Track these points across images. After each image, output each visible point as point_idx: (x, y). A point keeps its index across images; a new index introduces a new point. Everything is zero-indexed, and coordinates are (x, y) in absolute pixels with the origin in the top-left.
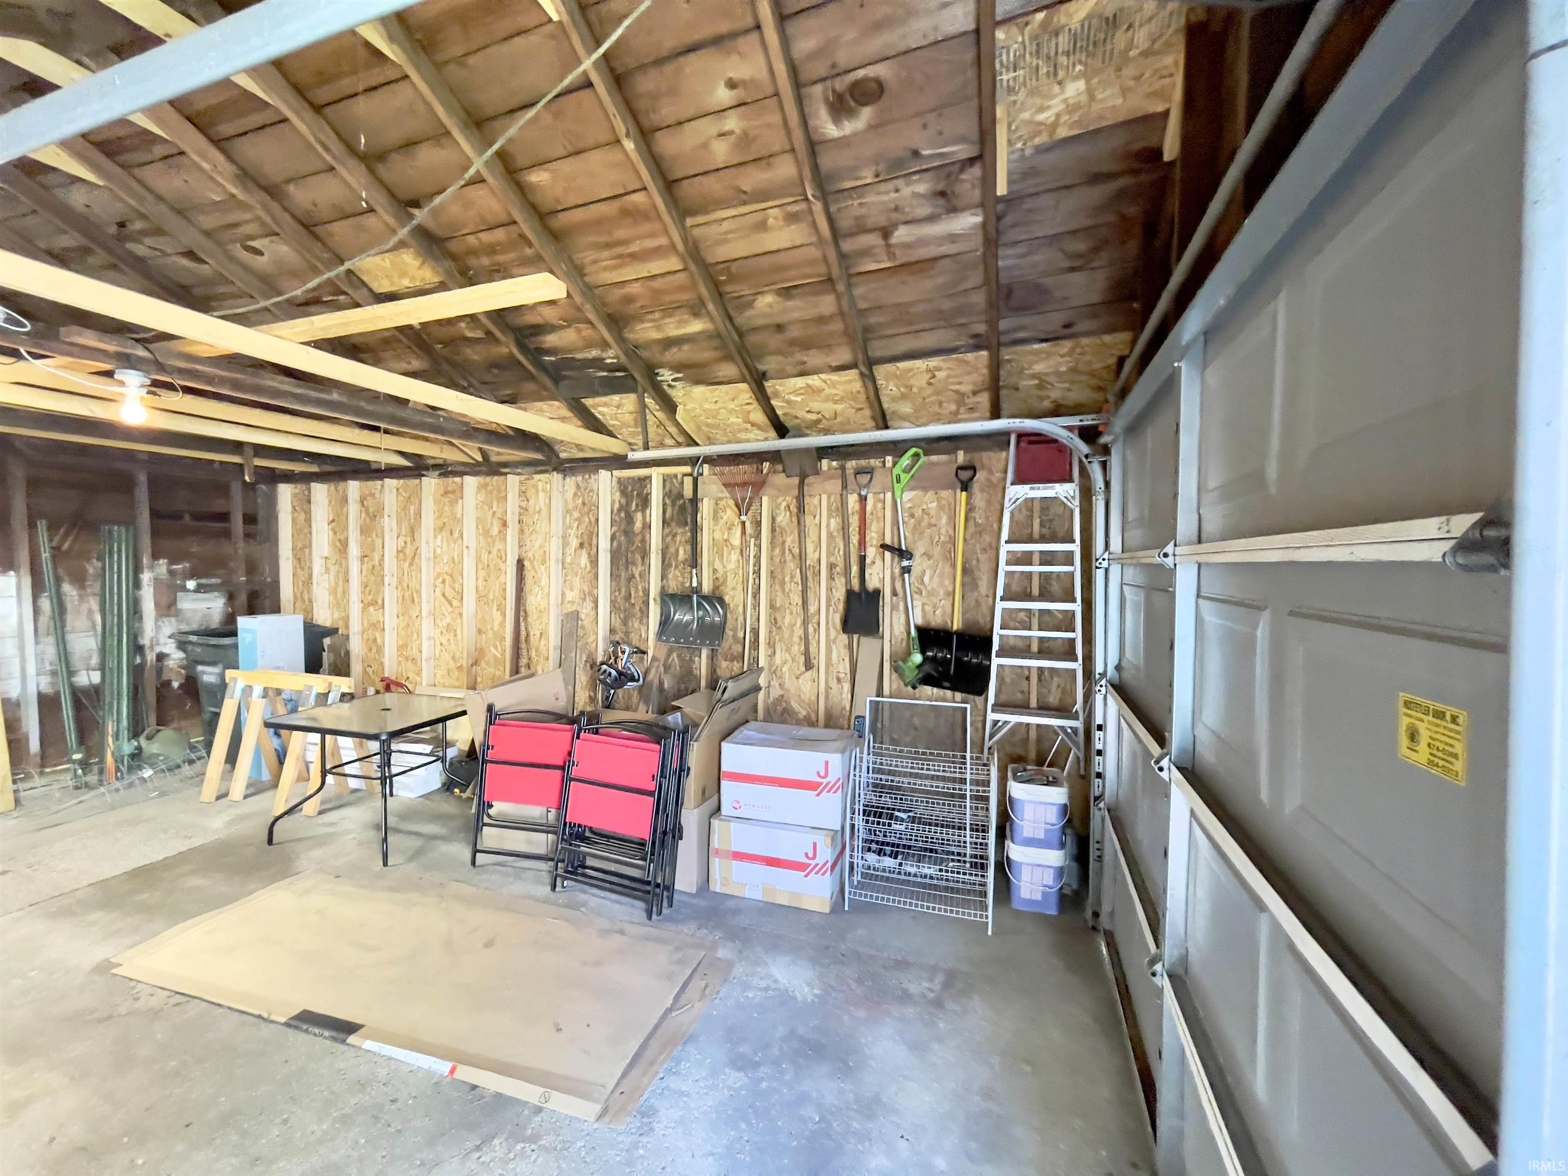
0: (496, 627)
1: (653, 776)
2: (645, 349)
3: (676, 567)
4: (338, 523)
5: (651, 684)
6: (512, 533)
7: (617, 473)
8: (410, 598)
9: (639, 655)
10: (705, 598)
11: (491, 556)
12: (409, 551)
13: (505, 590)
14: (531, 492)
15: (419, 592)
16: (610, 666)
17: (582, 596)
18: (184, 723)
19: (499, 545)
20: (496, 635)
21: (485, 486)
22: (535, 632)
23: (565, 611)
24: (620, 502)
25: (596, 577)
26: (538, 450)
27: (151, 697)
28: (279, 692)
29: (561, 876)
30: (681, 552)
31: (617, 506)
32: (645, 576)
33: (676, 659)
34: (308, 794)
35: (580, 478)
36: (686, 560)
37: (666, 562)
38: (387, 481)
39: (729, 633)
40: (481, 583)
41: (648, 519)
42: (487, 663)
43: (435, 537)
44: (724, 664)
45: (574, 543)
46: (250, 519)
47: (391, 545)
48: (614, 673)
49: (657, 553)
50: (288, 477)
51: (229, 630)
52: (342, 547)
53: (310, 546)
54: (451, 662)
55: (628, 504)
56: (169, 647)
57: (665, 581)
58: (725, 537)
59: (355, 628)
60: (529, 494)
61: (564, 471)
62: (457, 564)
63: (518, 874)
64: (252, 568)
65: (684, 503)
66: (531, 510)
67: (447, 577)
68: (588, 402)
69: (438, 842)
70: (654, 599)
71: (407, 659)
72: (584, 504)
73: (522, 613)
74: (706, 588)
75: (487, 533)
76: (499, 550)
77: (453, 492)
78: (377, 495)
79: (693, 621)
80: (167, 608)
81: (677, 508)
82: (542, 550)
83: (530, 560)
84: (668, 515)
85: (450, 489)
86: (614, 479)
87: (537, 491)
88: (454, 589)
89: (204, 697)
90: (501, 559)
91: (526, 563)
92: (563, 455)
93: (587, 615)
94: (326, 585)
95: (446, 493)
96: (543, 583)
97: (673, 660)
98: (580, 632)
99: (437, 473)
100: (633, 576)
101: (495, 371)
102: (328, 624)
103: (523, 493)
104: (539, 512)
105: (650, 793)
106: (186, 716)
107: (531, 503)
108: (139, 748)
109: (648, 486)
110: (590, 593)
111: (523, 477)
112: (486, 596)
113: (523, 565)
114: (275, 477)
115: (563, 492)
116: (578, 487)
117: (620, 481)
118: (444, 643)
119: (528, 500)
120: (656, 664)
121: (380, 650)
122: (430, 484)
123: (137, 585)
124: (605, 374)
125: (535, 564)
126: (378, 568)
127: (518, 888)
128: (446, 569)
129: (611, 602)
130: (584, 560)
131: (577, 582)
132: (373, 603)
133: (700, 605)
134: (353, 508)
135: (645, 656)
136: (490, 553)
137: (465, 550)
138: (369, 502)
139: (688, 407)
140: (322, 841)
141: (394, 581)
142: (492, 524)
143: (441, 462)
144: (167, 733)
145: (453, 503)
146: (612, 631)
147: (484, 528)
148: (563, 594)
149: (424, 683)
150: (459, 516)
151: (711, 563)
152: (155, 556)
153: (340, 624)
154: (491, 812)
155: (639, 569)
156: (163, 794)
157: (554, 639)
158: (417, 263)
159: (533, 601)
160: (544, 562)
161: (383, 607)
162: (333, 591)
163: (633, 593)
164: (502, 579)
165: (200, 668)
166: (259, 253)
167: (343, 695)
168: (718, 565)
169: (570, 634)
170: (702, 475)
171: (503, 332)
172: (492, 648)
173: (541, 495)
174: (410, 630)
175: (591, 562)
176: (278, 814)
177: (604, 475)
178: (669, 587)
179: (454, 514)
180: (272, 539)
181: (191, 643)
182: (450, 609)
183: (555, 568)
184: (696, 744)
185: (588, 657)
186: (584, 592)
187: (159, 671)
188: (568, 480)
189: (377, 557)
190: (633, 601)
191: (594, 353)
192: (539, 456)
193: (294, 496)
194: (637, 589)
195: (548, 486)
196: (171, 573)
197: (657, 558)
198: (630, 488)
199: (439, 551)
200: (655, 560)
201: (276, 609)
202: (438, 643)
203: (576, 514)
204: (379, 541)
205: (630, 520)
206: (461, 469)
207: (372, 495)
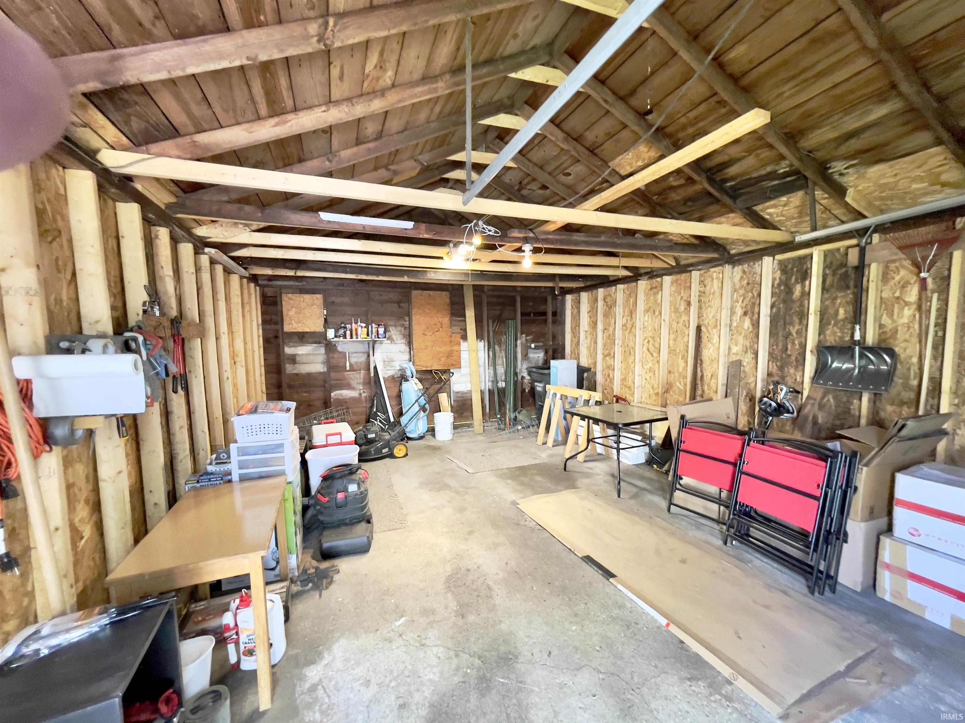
0: (681, 370)
1: (818, 486)
2: (818, 150)
3: (835, 325)
4: (593, 312)
5: (806, 417)
6: (694, 309)
7: (779, 257)
8: (629, 352)
9: (795, 394)
10: (871, 349)
11: (679, 325)
12: (629, 325)
13: (687, 346)
14: (708, 281)
15: (634, 349)
16: (770, 399)
17: (745, 350)
18: (529, 408)
19: (684, 318)
20: (680, 374)
21: (677, 281)
22: (707, 374)
23: (730, 360)
24: (780, 278)
25: (757, 336)
26: (715, 251)
27: (519, 395)
28: (566, 397)
29: (732, 537)
30: (841, 311)
31: (777, 281)
32: (802, 333)
33: (832, 400)
34: (580, 450)
35: (746, 266)
36: (846, 318)
37: (824, 321)
38: (618, 286)
39: (898, 381)
40: (672, 342)
41: (807, 289)
42: (674, 392)
43: (645, 316)
44: (889, 408)
45: (739, 311)
46: (554, 314)
47: (620, 322)
48: (774, 404)
49: (815, 313)
50: (570, 291)
51: (546, 366)
52: (594, 324)
53: (579, 326)
54: (651, 390)
55: (788, 279)
56: (525, 374)
57: (822, 336)
58: (897, 294)
59: (599, 368)
60: (706, 282)
61: (733, 262)
62: (657, 331)
63: (699, 526)
64: (554, 338)
65: (847, 271)
66: (707, 293)
67: (650, 339)
68: (758, 208)
69: (646, 493)
70: (812, 351)
71: (626, 386)
72: (748, 284)
73: (699, 362)
74: (870, 340)
75: (676, 310)
76: (684, 321)
77: (656, 287)
78: (613, 295)
79: (854, 369)
80: (525, 356)
81: (838, 276)
82: (714, 320)
83: (706, 326)
84: (828, 282)
85: (654, 286)
86: (776, 262)
87: (713, 279)
88: (654, 346)
89: (537, 397)
90: (685, 326)
91: (703, 328)
92: (733, 252)
93: (748, 363)
94: (586, 346)
95: (651, 289)
96: (714, 341)
97: (828, 400)
98: (742, 375)
99: (647, 277)
100: (790, 334)
101: (690, 203)
102: (586, 365)
103: (702, 283)
104: (713, 293)
105: (816, 498)
106: (529, 405)
107: (708, 288)
108: (516, 417)
109: (808, 263)
110: (751, 347)
111: (702, 272)
112: (674, 350)
113: (701, 330)
114: (565, 292)
115: (732, 278)
116: (744, 272)
117: (780, 262)
118: (648, 378)
119: (705, 286)
120: (811, 402)
121: (612, 381)
122: (643, 284)
123: (516, 346)
124: (776, 182)
125: (709, 328)
126: (612, 335)
127: (700, 535)
128: (650, 334)
129: (769, 353)
130: (747, 323)
131: (741, 340)
132: (609, 355)
133: (862, 356)
134: (600, 303)
135: (800, 396)
136: (678, 323)
137: (663, 322)
138: (608, 300)
139: (860, 188)
140: (587, 475)
141: (620, 344)
142: (680, 305)
143: (649, 270)
144: (524, 412)
145: (656, 294)
146: (769, 375)
147: (675, 307)
148: (730, 348)
149: (635, 401)
150: (659, 301)
151: (878, 319)
152: (522, 334)
153: (592, 366)
154: (682, 482)
155: (796, 328)
156: (524, 438)
157: (722, 379)
158: (646, 150)
159: (707, 353)
160: (716, 326)
161: (614, 357)
162: (589, 348)
163: (789, 346)
164: (686, 339)
165: (536, 384)
166: (569, 174)
167: (597, 402)
168: (885, 320)
169: (734, 376)
170: (871, 243)
171: (699, 175)
172: (678, 383)
173: (715, 281)
174: (628, 370)
175: (753, 325)
176: (567, 457)
177: (767, 261)
178: (827, 341)
179: (656, 301)
180: (563, 323)
181: (534, 372)
182: (652, 358)
183: (724, 330)
184: (865, 469)
185: (748, 393)
186: (746, 346)
187: (522, 384)
188: (736, 268)
189: (611, 329)
190: (789, 352)
191: (769, 169)
192: (715, 255)
193: (572, 300)
194: (793, 343)
195: (721, 275)
196: (526, 340)
197: (815, 318)
198: (790, 266)
199: (646, 324)
200: (813, 321)
201: (563, 357)
202: (644, 378)
203: (742, 292)
204: (613, 321)
205: (789, 291)
206: (662, 272)
207: (610, 295)
